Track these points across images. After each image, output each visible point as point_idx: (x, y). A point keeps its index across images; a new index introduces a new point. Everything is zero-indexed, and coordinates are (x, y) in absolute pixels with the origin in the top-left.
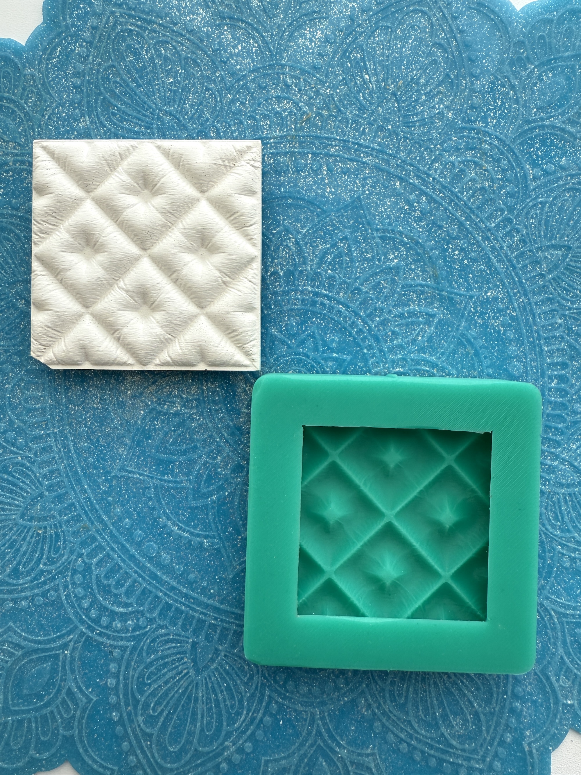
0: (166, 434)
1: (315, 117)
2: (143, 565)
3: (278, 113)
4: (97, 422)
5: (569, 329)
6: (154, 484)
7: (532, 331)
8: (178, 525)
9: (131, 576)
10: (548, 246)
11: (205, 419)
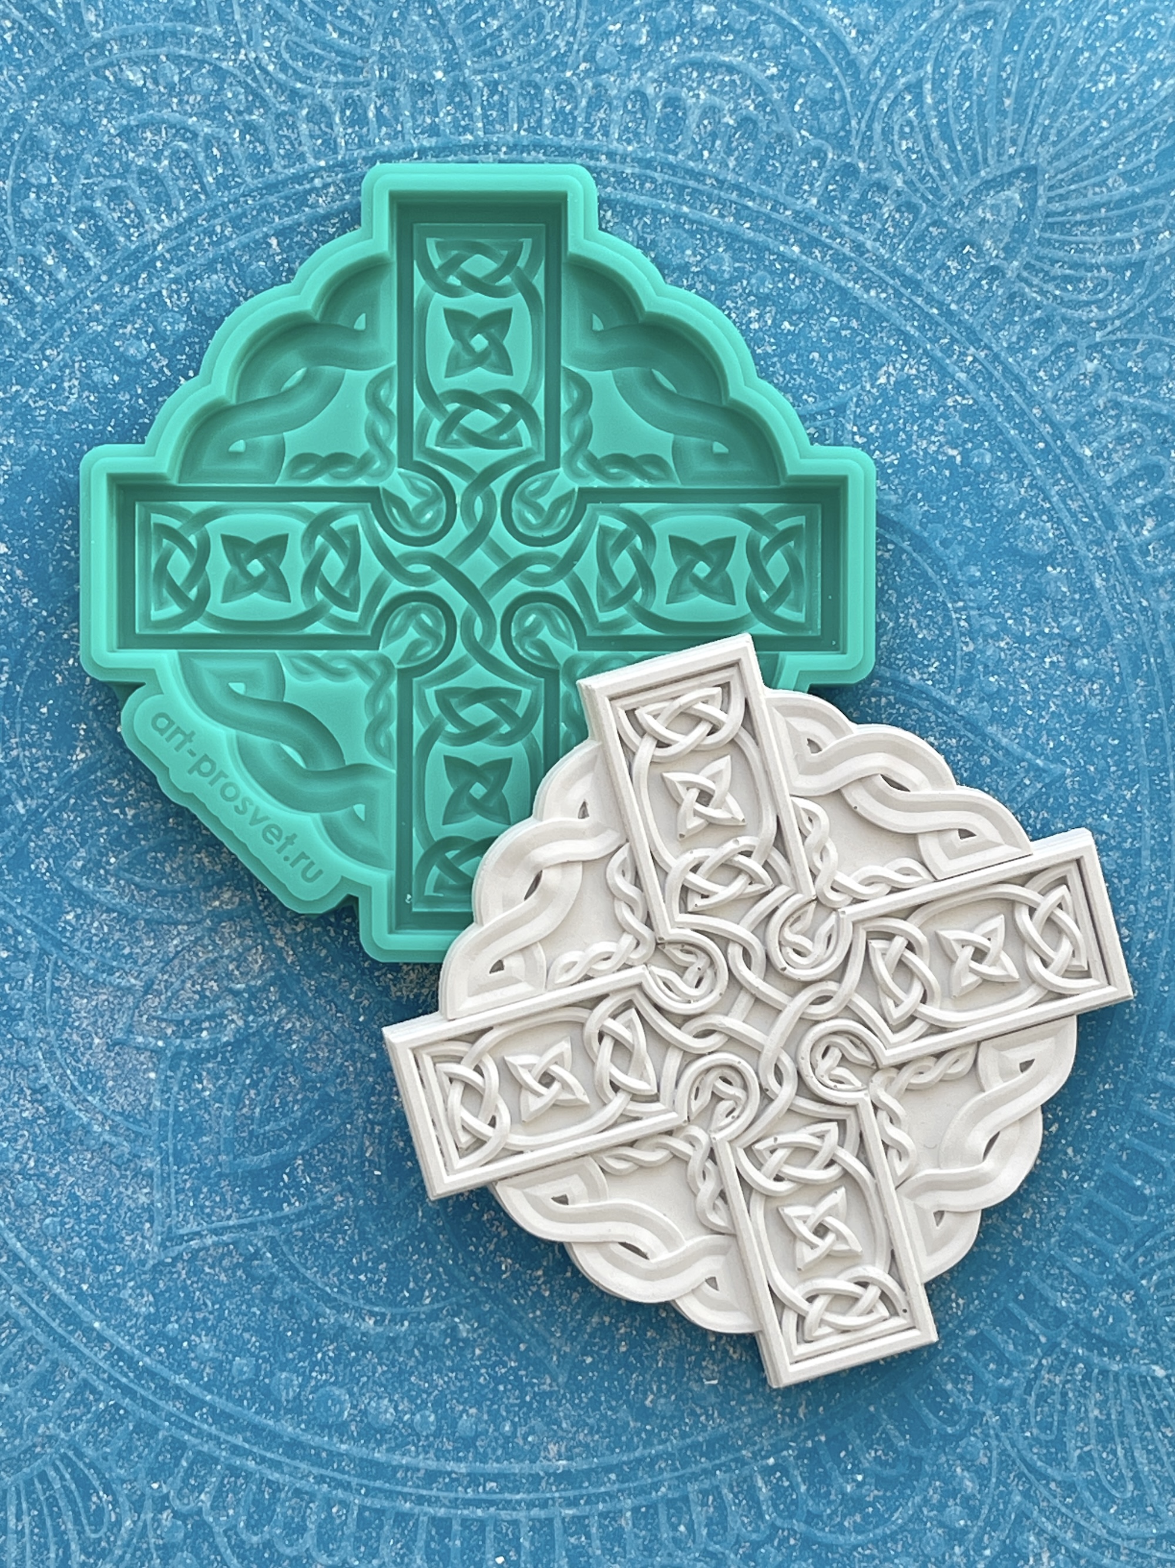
0: (237, 1101)
1: (242, 138)
2: (330, 1453)
3: (142, 171)
4: (48, 1151)
5: (1124, 375)
6: (265, 1240)
7: (1031, 423)
8: (372, 1314)
9: (312, 1497)
10: (976, 191)
11: (316, 1018)
